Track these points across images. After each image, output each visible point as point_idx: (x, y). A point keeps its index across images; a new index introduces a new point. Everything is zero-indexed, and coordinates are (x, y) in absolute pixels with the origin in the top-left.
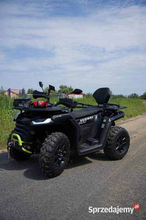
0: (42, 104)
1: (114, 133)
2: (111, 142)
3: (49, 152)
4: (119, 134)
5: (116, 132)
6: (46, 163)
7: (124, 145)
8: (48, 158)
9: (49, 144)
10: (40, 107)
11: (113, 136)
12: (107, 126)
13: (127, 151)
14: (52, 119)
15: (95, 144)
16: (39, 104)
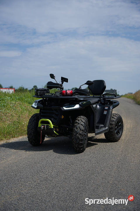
0: (70, 92)
1: (114, 118)
2: (112, 126)
3: (82, 130)
4: (117, 119)
5: (115, 117)
6: (80, 139)
7: (120, 129)
8: (82, 135)
9: (81, 124)
10: (69, 95)
11: (113, 121)
12: (110, 112)
13: (122, 134)
14: (80, 105)
15: (101, 127)
16: (67, 93)
